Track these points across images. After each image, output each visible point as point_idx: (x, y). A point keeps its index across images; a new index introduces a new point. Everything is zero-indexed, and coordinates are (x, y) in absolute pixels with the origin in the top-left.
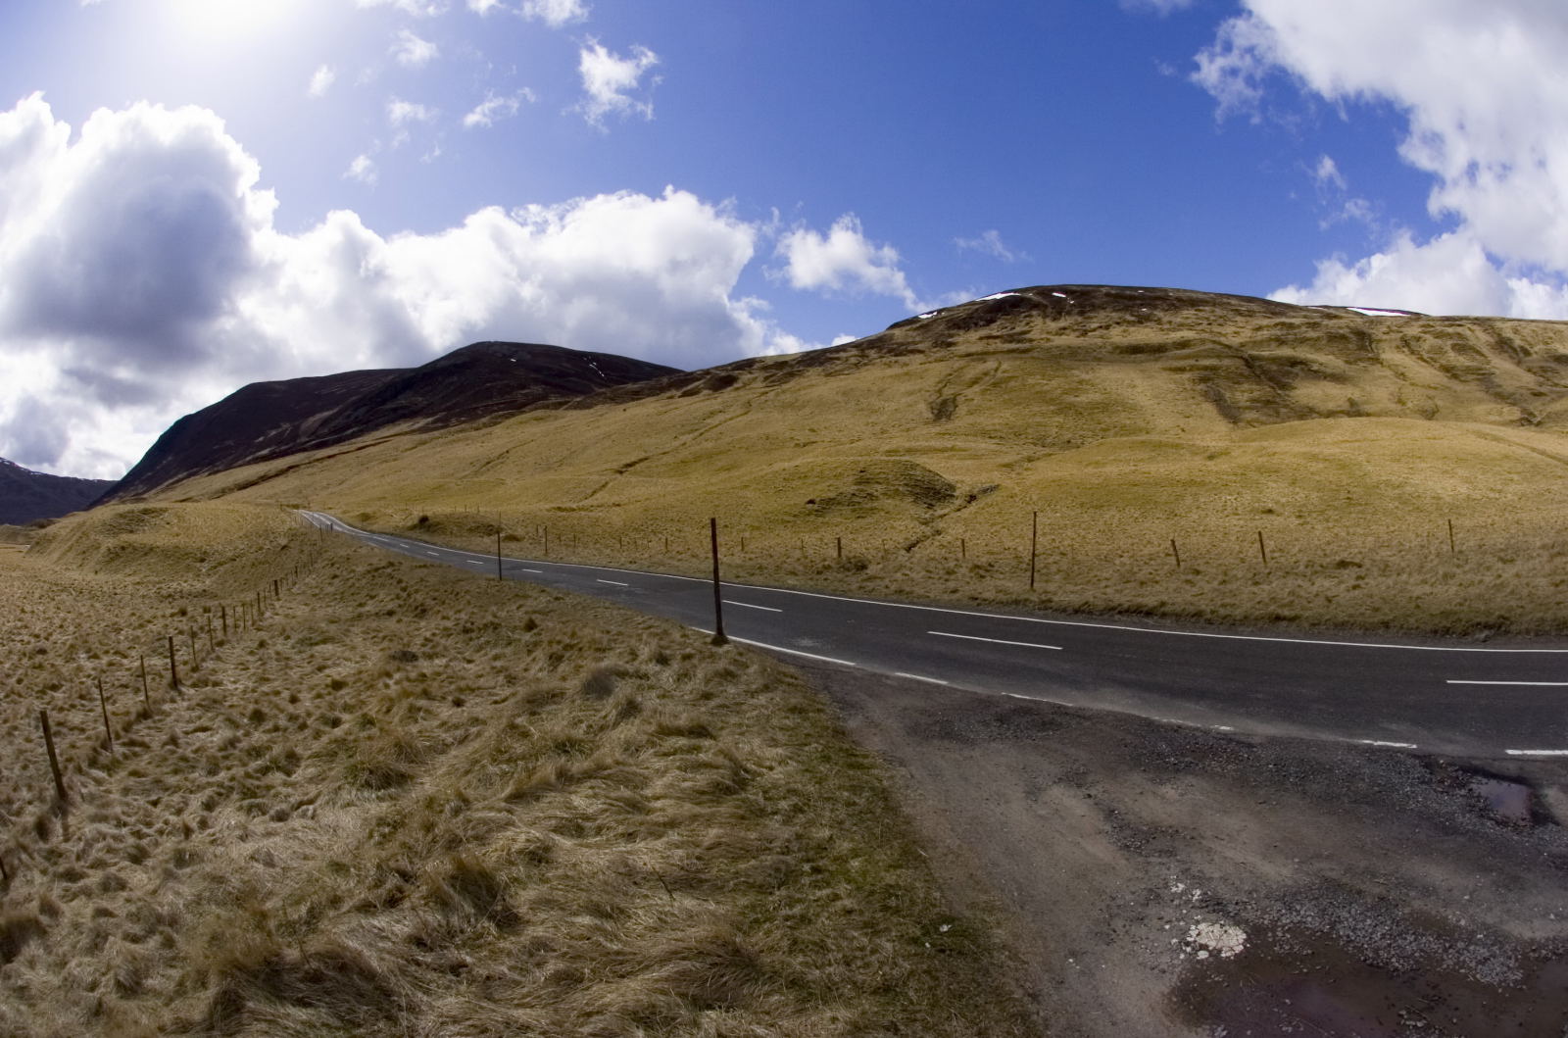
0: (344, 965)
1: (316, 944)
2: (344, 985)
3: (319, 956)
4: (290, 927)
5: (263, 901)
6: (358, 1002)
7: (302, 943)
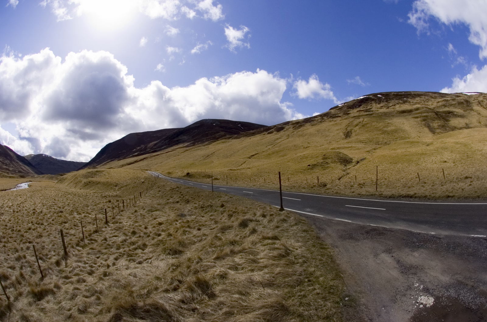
0: (157, 308)
1: (149, 301)
2: (157, 314)
3: (150, 305)
4: (141, 296)
5: (132, 288)
6: (161, 319)
7: (144, 301)
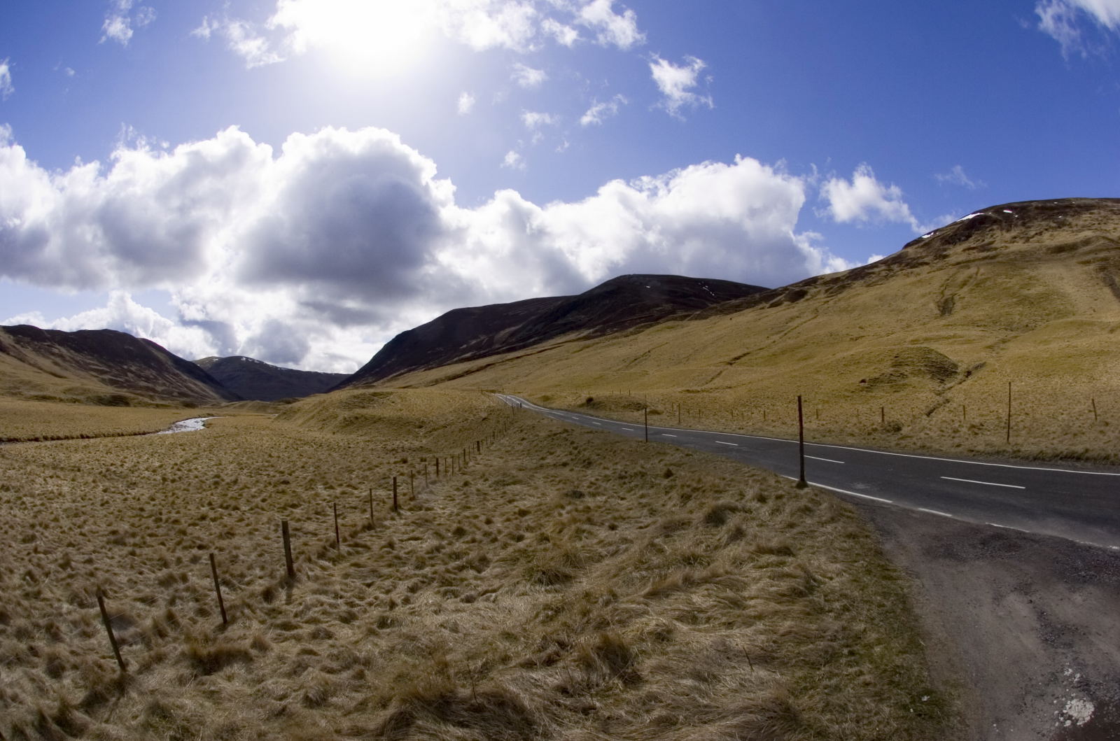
0: (503, 701)
1: (485, 686)
2: (499, 716)
3: (485, 695)
4: (467, 674)
5: (444, 654)
6: (506, 728)
7: (474, 686)
